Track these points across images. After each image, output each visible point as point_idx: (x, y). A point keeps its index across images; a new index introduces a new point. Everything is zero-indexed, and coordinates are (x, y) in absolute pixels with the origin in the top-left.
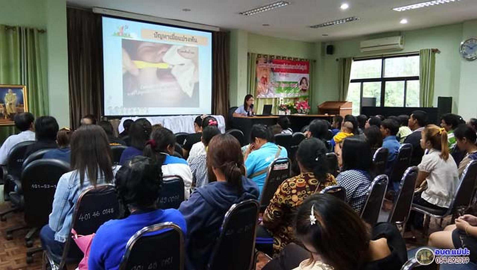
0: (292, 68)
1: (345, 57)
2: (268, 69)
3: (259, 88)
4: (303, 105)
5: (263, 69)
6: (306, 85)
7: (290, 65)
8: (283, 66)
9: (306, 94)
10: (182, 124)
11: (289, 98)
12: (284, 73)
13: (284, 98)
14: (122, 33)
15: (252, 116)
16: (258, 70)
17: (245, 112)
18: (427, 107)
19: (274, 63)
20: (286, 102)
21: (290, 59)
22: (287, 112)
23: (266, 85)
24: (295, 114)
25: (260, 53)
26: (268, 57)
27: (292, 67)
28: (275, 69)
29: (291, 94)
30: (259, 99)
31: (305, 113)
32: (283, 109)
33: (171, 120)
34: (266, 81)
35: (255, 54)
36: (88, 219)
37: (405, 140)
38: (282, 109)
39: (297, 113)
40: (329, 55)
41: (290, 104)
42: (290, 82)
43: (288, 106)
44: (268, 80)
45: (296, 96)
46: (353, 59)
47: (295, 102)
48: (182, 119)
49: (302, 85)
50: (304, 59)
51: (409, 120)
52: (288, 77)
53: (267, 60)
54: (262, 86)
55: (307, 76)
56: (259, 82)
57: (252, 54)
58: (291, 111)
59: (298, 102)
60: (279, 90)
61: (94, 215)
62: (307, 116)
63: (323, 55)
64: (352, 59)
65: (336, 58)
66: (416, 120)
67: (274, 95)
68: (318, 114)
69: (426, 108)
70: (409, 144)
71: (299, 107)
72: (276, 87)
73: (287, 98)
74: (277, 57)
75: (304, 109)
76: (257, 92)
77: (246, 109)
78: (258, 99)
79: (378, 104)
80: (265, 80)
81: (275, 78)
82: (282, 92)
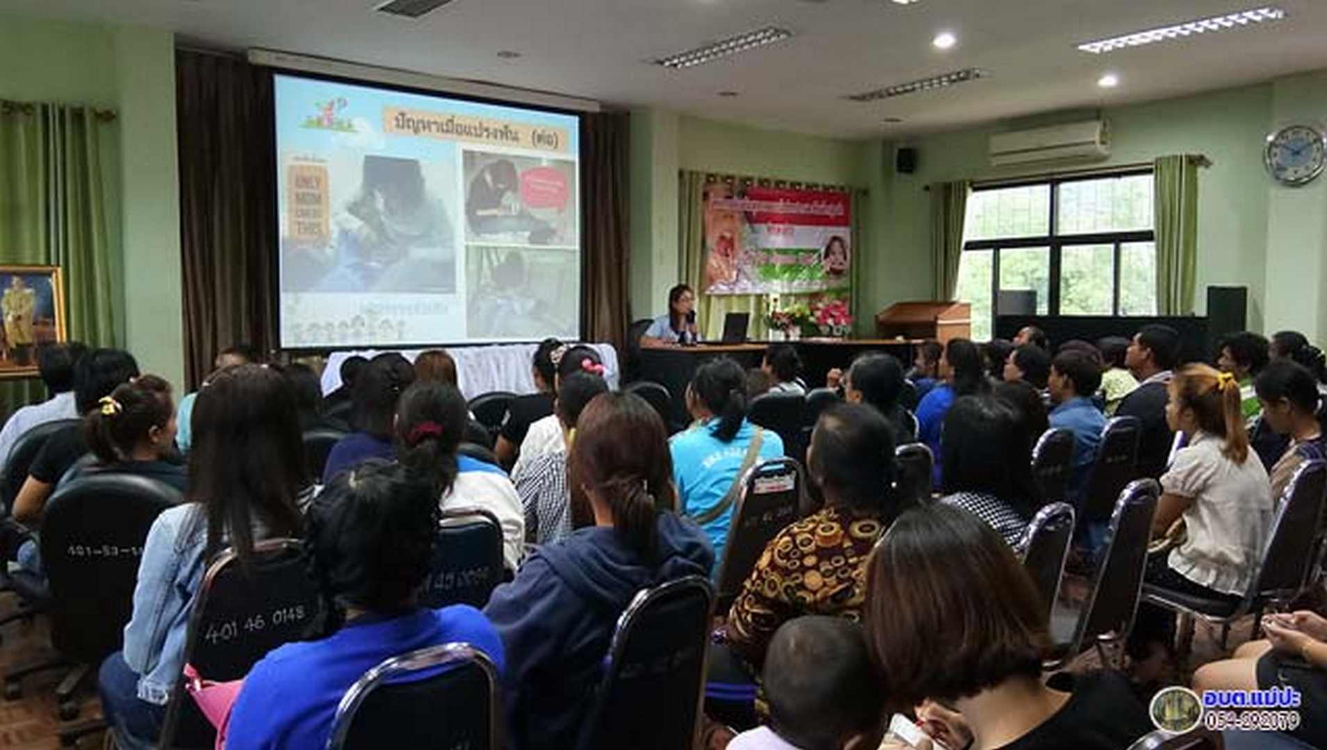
0: (802, 212)
1: (948, 181)
2: (737, 216)
3: (712, 266)
4: (834, 313)
5: (722, 214)
6: (841, 258)
7: (797, 204)
8: (779, 207)
9: (844, 282)
10: (498, 367)
11: (798, 296)
12: (781, 226)
13: (782, 295)
14: (330, 120)
15: (692, 345)
16: (709, 218)
17: (672, 334)
18: (1179, 313)
19: (751, 199)
20: (787, 305)
21: (797, 187)
22: (791, 332)
23: (730, 258)
24: (814, 339)
25: (713, 171)
26: (737, 182)
27: (801, 209)
28: (754, 214)
29: (801, 284)
30: (713, 299)
31: (840, 334)
32: (779, 323)
33: (466, 357)
34: (732, 250)
35: (698, 173)
36: (232, 637)
37: (1120, 406)
38: (776, 324)
39: (819, 334)
40: (903, 176)
41: (799, 310)
42: (797, 252)
43: (793, 315)
44: (737, 244)
45: (816, 288)
46: (971, 185)
47: (813, 306)
48: (498, 354)
49: (832, 257)
50: (833, 187)
51: (1129, 349)
52: (792, 234)
53: (731, 190)
54: (721, 263)
55: (842, 232)
56: (713, 250)
57: (691, 173)
58: (802, 330)
59: (820, 305)
60: (769, 272)
61: (251, 625)
62: (847, 342)
63: (887, 174)
64: (968, 183)
65: (922, 184)
66: (1149, 349)
67: (754, 284)
68: (878, 338)
69: (1175, 318)
70: (1130, 417)
71: (825, 318)
72: (759, 265)
73: (790, 294)
74: (761, 182)
75: (836, 324)
76: (707, 279)
77: (674, 325)
78: (709, 297)
79: (1043, 309)
80: (728, 245)
81: (756, 239)
82: (777, 278)
